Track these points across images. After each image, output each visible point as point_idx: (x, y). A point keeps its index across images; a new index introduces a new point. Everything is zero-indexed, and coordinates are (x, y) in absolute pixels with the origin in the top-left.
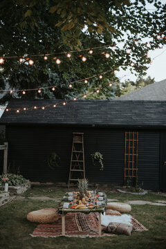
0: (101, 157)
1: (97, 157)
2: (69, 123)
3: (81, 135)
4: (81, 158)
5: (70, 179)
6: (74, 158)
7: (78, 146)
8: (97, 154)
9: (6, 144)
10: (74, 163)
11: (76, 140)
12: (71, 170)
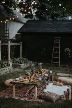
0: (69, 51)
1: (66, 51)
2: (52, 32)
3: (59, 39)
4: (58, 51)
5: (52, 62)
6: (55, 51)
7: (57, 45)
8: (67, 49)
9: (21, 42)
10: (54, 54)
11: (56, 41)
12: (52, 57)
